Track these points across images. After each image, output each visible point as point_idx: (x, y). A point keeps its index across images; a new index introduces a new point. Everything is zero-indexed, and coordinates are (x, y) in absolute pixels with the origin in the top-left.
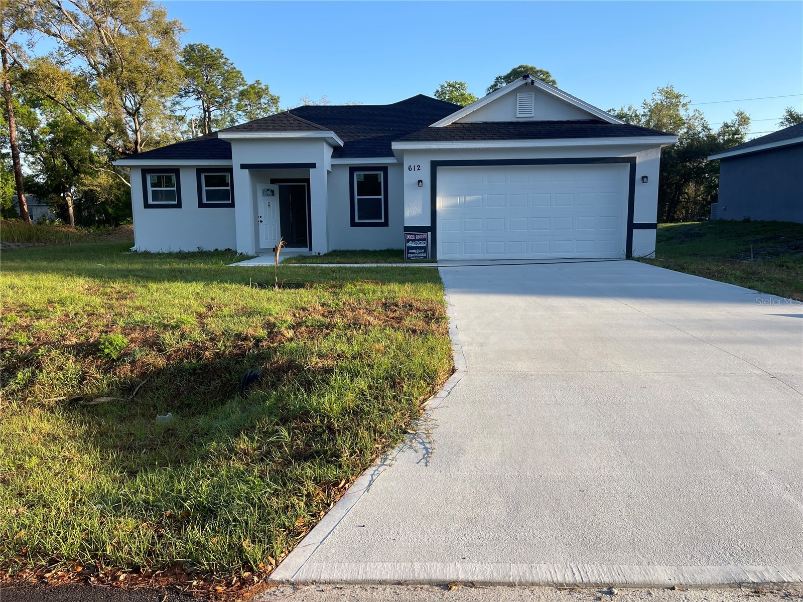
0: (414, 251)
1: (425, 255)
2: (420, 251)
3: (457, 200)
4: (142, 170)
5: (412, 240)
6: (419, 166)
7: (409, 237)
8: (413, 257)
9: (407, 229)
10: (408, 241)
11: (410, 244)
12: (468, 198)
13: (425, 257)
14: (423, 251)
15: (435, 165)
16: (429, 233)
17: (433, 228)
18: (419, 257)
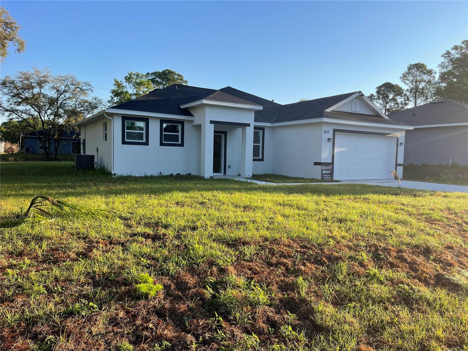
0: (326, 175)
1: (330, 178)
2: (329, 175)
4: (122, 117)
6: (328, 131)
7: (323, 168)
8: (326, 179)
9: (323, 164)
11: (325, 172)
12: (343, 149)
15: (335, 131)
16: (331, 166)
17: (332, 164)
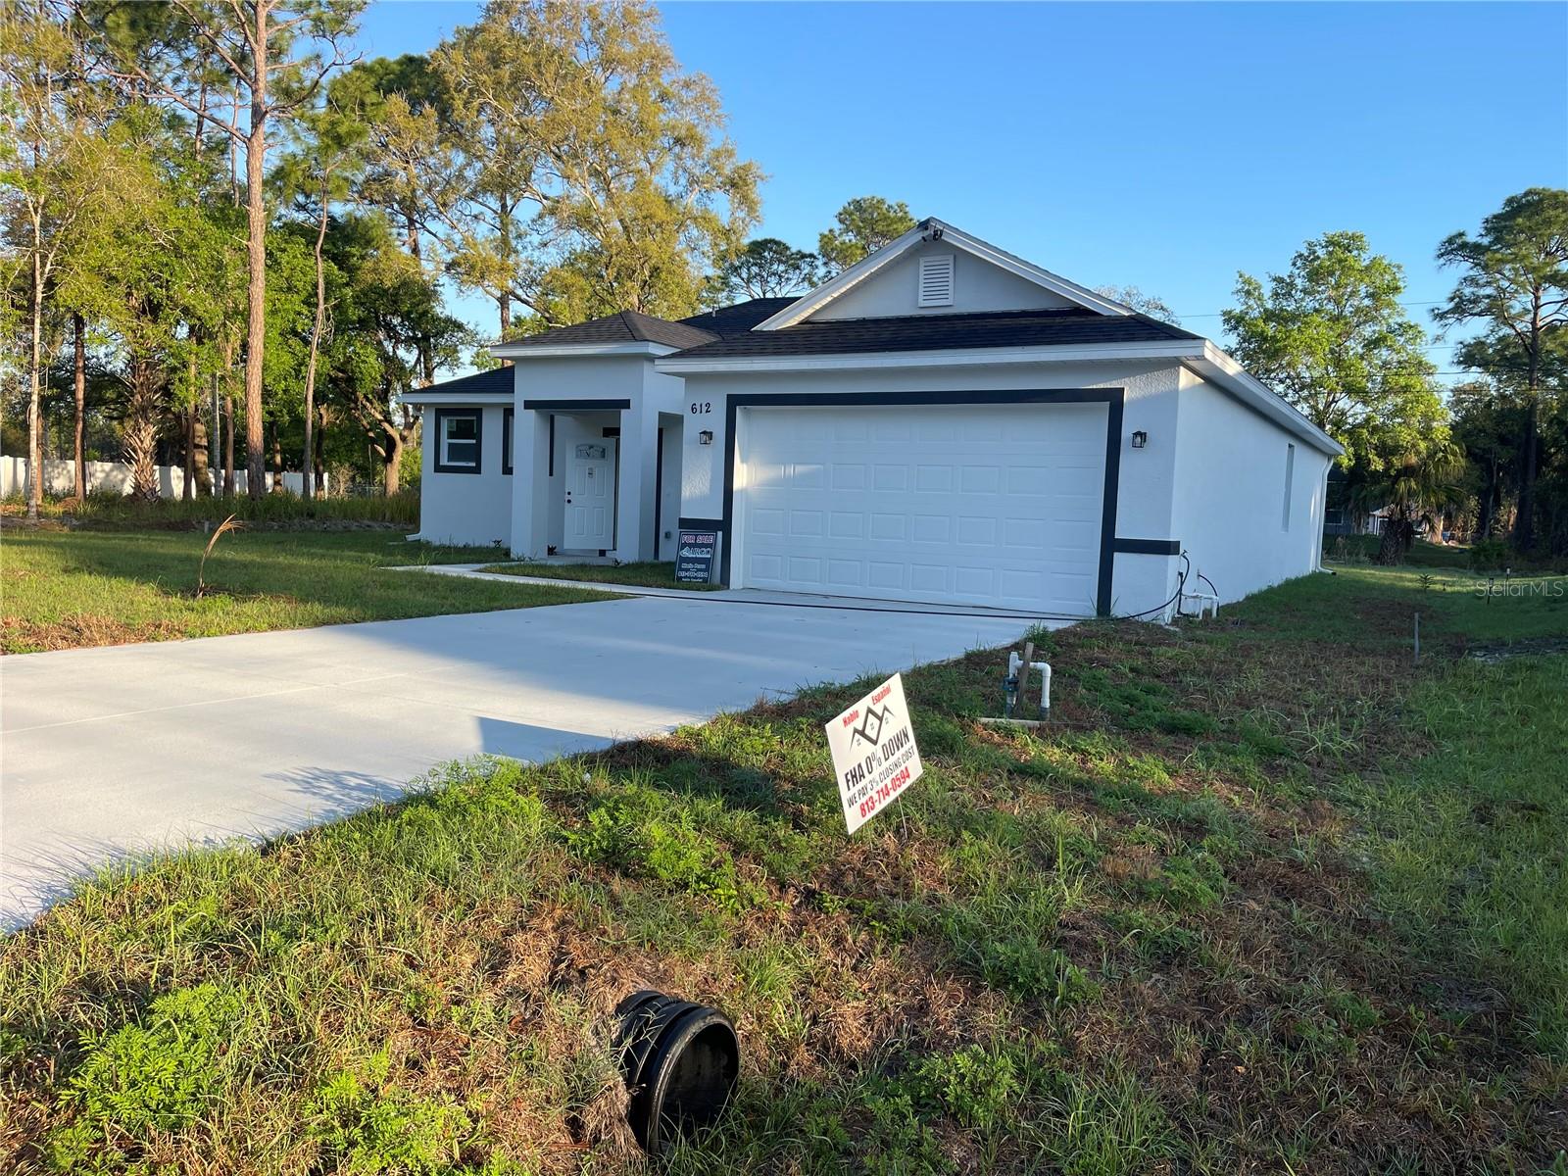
0: (690, 566)
1: (705, 575)
2: (699, 566)
3: (780, 471)
4: (437, 410)
5: (691, 546)
6: (708, 405)
7: (686, 539)
8: (686, 577)
9: (687, 524)
10: (684, 546)
11: (686, 553)
12: (800, 469)
13: (705, 580)
14: (703, 566)
15: (734, 402)
16: (720, 534)
17: (725, 525)
18: (696, 578)
